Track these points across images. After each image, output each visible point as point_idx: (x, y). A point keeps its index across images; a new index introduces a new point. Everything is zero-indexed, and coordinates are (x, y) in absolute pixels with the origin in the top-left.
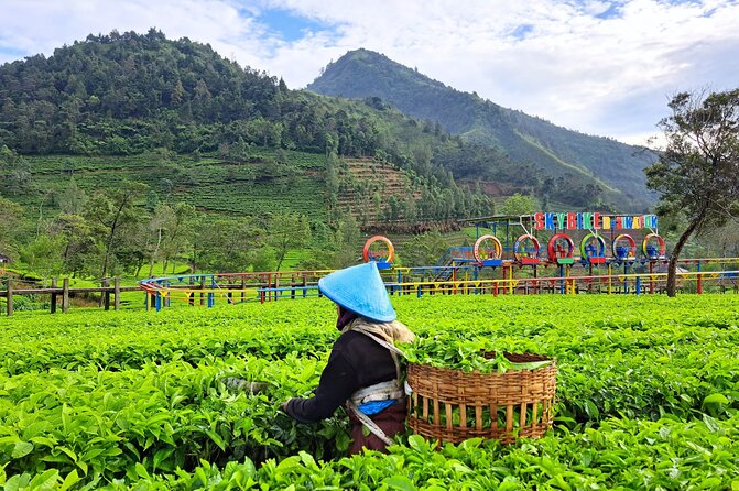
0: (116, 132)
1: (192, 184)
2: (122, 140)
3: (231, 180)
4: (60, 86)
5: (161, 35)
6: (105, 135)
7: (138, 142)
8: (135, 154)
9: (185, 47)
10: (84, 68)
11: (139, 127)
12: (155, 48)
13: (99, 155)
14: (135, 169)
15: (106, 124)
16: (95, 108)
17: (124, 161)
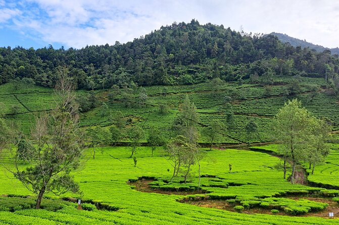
0: (184, 72)
1: (243, 99)
2: (189, 76)
3: (266, 96)
4: (153, 50)
5: (197, 23)
6: (180, 74)
7: (197, 77)
8: (196, 83)
9: (210, 27)
10: (163, 41)
11: (197, 69)
12: (195, 29)
13: (177, 85)
14: (199, 91)
15: (179, 68)
16: (172, 60)
17: (191, 88)
